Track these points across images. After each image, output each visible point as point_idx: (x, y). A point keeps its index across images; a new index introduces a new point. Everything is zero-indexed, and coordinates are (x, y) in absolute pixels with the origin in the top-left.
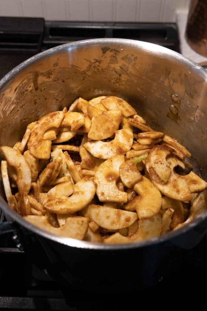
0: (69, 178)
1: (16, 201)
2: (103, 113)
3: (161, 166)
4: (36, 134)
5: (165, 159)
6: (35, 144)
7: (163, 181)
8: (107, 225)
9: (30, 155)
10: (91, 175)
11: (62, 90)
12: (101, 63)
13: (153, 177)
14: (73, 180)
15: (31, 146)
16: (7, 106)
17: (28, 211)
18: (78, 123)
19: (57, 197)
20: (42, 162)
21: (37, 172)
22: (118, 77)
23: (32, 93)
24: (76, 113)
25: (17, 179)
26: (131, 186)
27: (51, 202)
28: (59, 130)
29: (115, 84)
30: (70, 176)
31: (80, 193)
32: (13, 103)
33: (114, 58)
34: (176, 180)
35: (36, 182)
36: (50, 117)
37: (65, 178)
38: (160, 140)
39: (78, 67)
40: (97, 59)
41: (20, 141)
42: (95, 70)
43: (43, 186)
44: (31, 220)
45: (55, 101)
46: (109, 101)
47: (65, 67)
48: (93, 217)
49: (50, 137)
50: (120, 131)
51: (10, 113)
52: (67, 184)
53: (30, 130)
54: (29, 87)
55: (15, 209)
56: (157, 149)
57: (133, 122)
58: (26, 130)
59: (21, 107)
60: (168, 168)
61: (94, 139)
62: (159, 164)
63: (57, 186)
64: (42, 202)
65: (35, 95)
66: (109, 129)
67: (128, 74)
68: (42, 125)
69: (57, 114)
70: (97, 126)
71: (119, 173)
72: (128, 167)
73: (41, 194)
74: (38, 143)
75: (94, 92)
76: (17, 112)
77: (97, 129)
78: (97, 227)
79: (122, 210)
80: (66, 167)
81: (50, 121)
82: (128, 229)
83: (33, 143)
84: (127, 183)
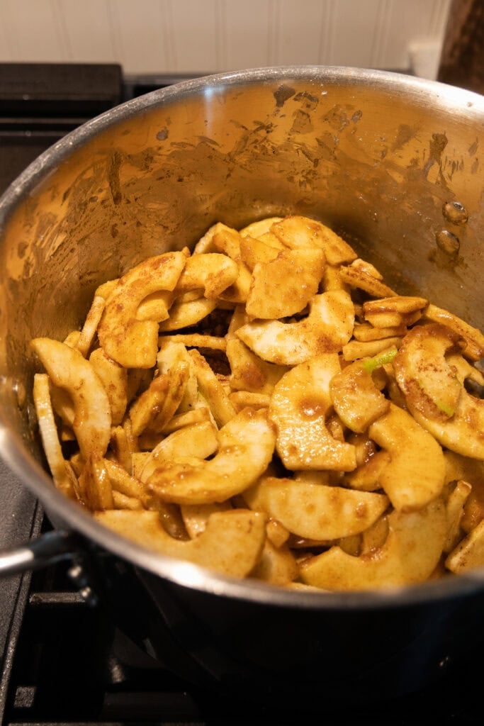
0: (206, 413)
1: (73, 475)
2: (280, 255)
3: (436, 376)
4: (120, 308)
5: (443, 359)
6: (116, 332)
7: (444, 412)
8: (309, 528)
9: (105, 360)
10: (259, 404)
11: (176, 201)
12: (271, 131)
13: (418, 405)
14: (215, 419)
15: (107, 337)
16: (47, 235)
17: (105, 501)
18: (223, 277)
19: (176, 461)
20: (135, 377)
21: (125, 402)
22: (312, 168)
23: (105, 207)
24: (215, 255)
25: (75, 419)
26: (363, 428)
27: (166, 475)
28: (175, 299)
29: (303, 187)
30: (208, 407)
31: (236, 448)
32: (59, 231)
33: (305, 117)
34: (474, 410)
35: (122, 425)
36: (152, 268)
37: (194, 415)
38: (419, 316)
39: (217, 144)
40: (263, 122)
41: (80, 328)
42: (256, 151)
43: (140, 436)
44: (114, 522)
45: (159, 229)
46: (290, 228)
47: (186, 141)
48: (274, 509)
49: (154, 313)
50: (322, 298)
51: (53, 255)
52: (202, 428)
53: (102, 299)
54: (97, 190)
55: (72, 496)
56: (421, 336)
57: (353, 275)
58: (93, 300)
59: (81, 242)
60: (452, 381)
61: (261, 317)
62: (431, 372)
63: (175, 433)
64: (139, 475)
65: (114, 214)
66: (295, 292)
67: (335, 158)
68: (133, 285)
69: (167, 258)
70: (267, 286)
71: (331, 397)
72: (353, 380)
73: (134, 456)
74: (126, 330)
75: (252, 207)
76: (70, 254)
77: (267, 293)
78: (285, 537)
79: (344, 490)
80: (196, 386)
81: (151, 277)
82: (360, 536)
83: (111, 329)
84: (353, 421)
